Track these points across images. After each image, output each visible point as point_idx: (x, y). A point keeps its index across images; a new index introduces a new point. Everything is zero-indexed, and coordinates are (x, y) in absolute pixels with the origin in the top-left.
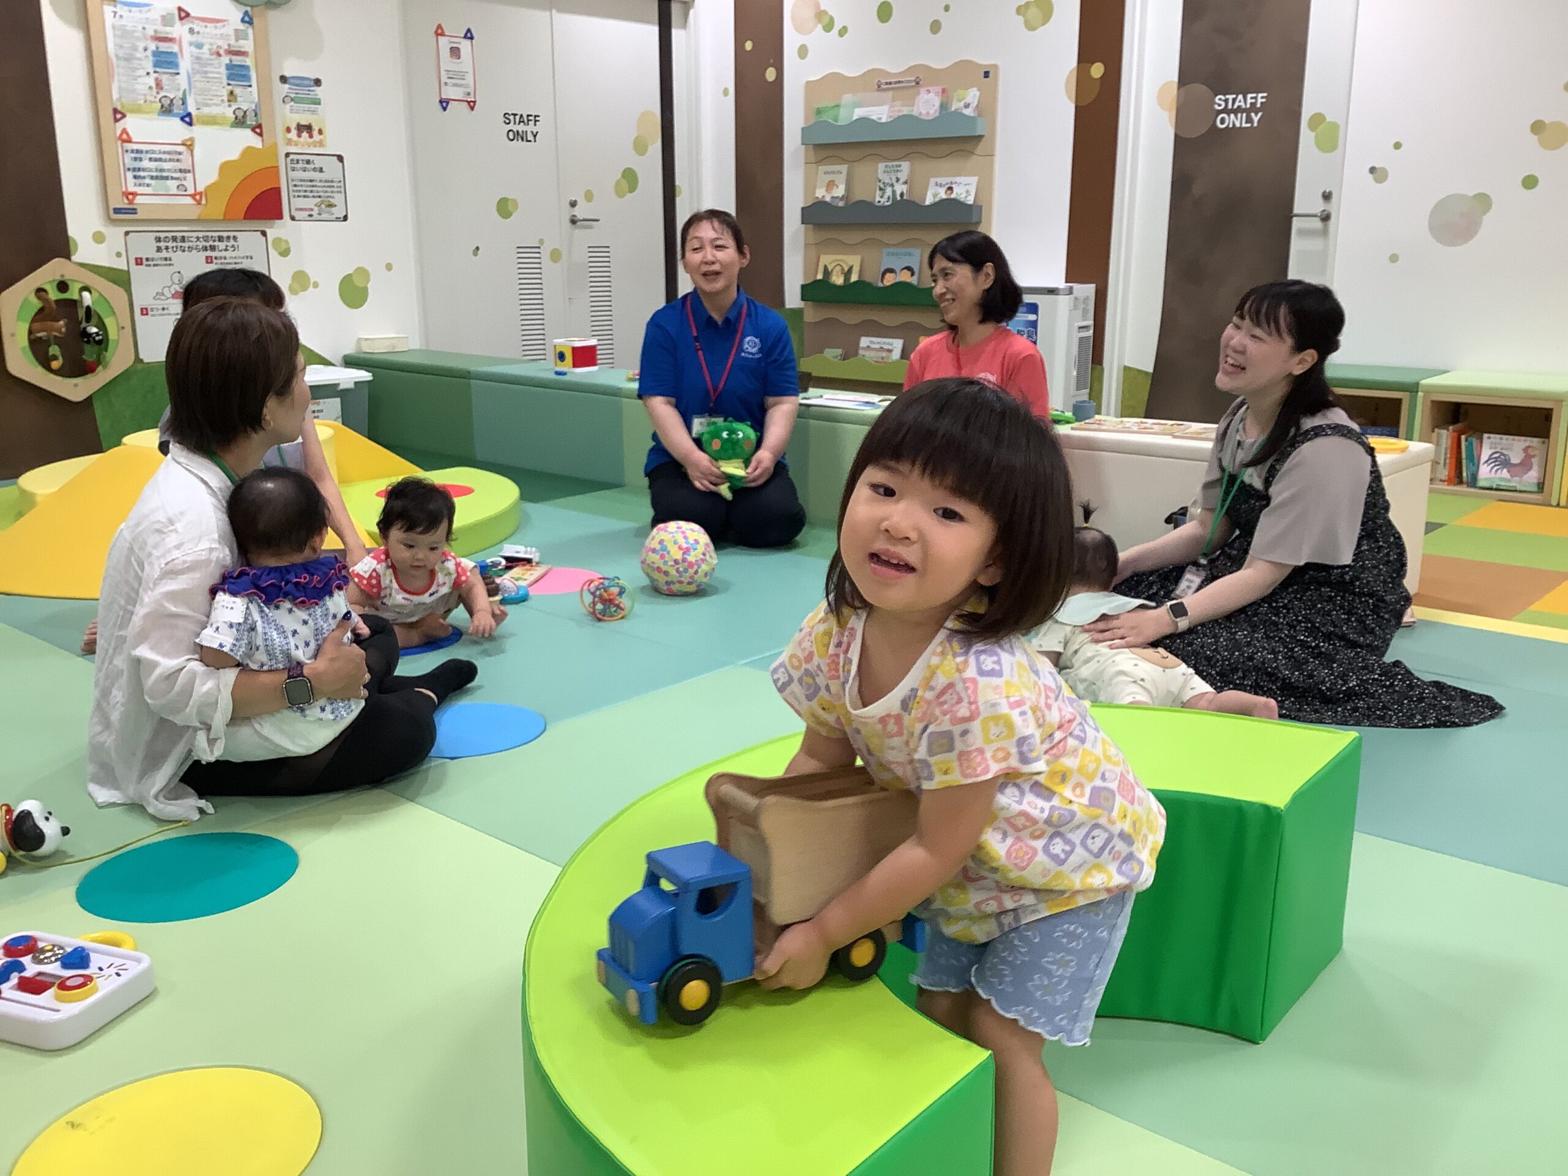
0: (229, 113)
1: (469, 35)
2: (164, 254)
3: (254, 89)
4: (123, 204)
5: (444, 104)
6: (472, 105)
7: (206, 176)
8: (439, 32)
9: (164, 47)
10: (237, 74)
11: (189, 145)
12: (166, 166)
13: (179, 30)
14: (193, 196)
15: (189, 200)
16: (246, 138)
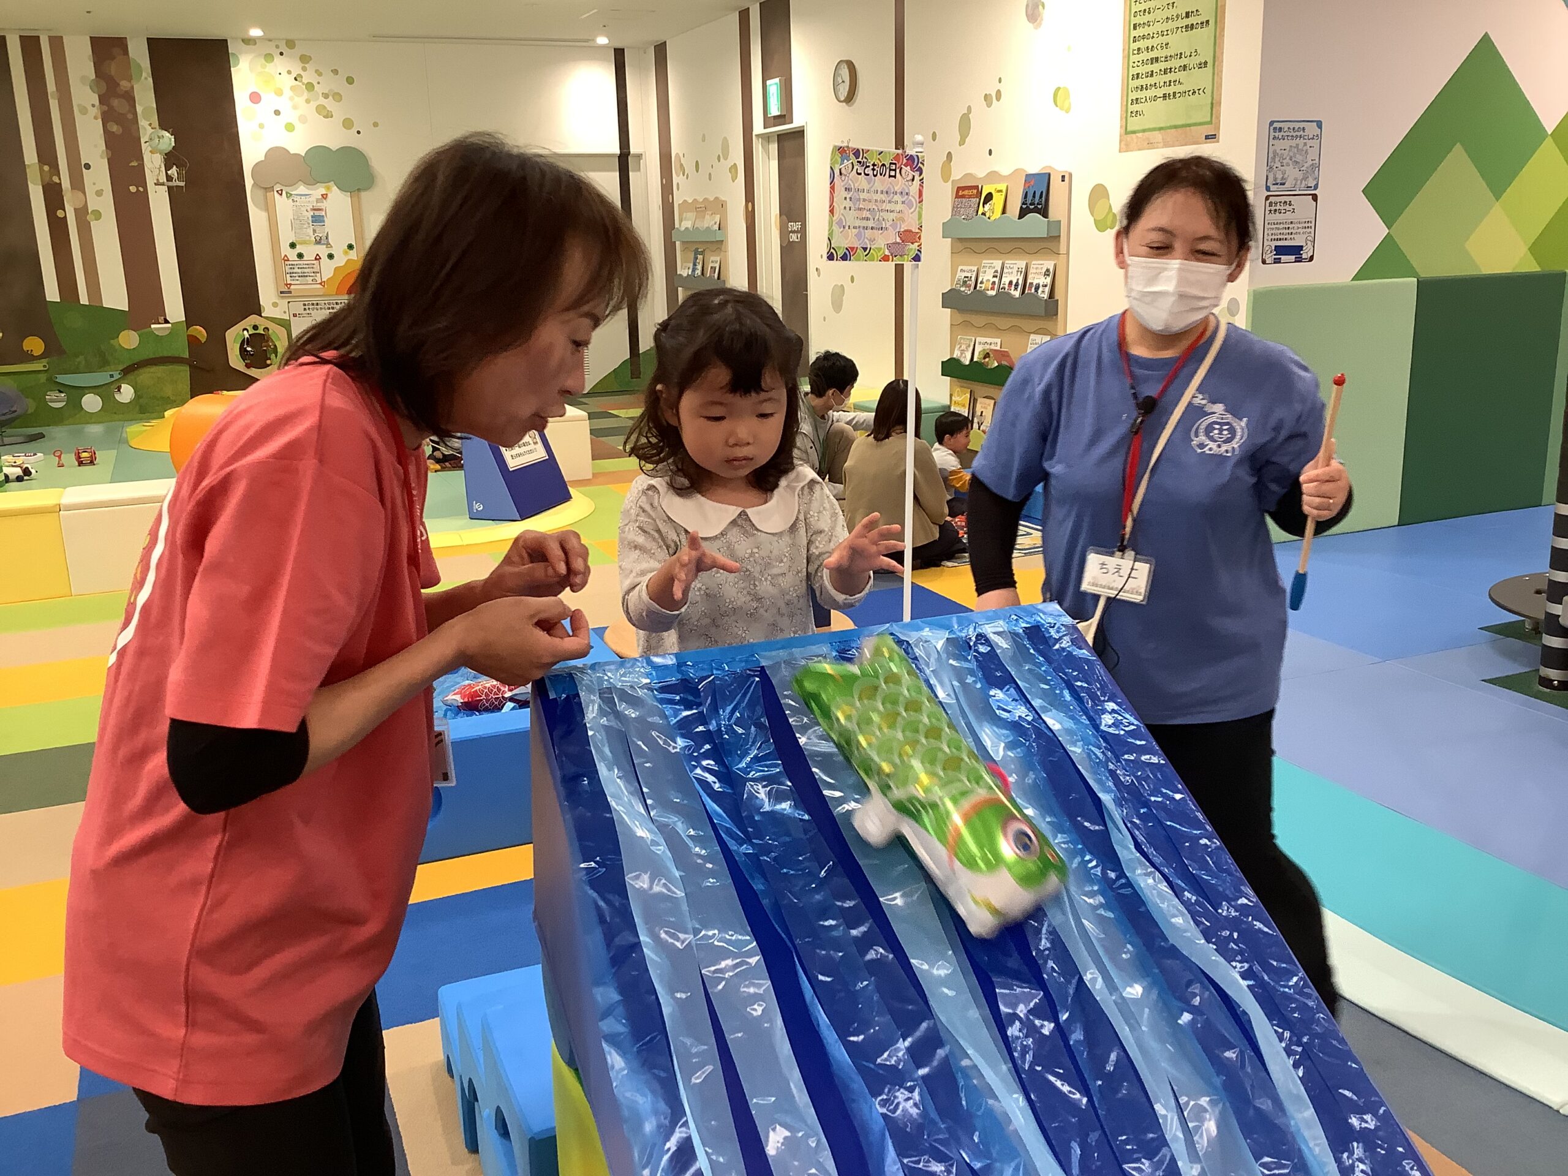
2: (308, 311)
4: (286, 289)
7: (327, 274)
11: (318, 261)
12: (306, 270)
14: (321, 284)
15: (319, 286)
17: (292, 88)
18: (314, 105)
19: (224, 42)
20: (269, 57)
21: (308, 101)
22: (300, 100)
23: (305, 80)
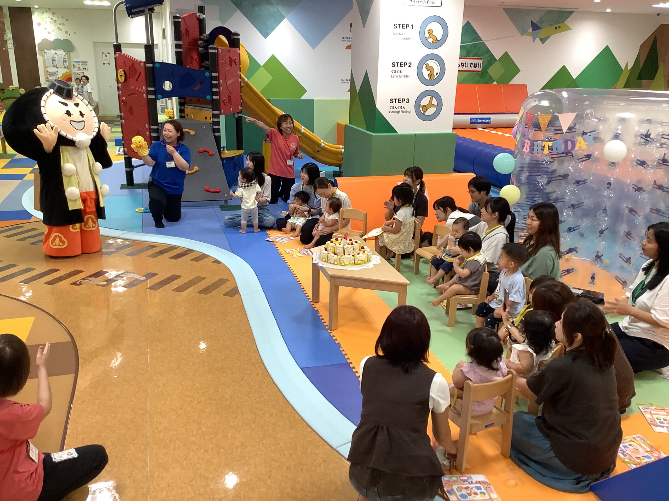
0: (63, 67)
1: (109, 53)
3: (67, 63)
4: (48, 79)
5: (104, 64)
6: (109, 64)
7: (60, 75)
8: (103, 53)
9: (53, 58)
10: (65, 61)
11: (57, 71)
12: (54, 74)
13: (55, 56)
16: (66, 70)
17: (50, 22)
18: (56, 27)
19: (30, 9)
20: (43, 13)
21: (54, 26)
22: (52, 25)
23: (54, 20)
